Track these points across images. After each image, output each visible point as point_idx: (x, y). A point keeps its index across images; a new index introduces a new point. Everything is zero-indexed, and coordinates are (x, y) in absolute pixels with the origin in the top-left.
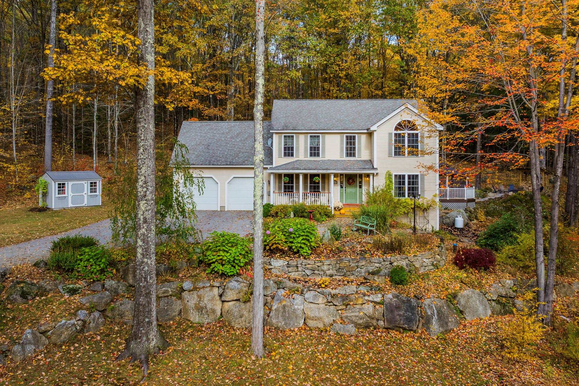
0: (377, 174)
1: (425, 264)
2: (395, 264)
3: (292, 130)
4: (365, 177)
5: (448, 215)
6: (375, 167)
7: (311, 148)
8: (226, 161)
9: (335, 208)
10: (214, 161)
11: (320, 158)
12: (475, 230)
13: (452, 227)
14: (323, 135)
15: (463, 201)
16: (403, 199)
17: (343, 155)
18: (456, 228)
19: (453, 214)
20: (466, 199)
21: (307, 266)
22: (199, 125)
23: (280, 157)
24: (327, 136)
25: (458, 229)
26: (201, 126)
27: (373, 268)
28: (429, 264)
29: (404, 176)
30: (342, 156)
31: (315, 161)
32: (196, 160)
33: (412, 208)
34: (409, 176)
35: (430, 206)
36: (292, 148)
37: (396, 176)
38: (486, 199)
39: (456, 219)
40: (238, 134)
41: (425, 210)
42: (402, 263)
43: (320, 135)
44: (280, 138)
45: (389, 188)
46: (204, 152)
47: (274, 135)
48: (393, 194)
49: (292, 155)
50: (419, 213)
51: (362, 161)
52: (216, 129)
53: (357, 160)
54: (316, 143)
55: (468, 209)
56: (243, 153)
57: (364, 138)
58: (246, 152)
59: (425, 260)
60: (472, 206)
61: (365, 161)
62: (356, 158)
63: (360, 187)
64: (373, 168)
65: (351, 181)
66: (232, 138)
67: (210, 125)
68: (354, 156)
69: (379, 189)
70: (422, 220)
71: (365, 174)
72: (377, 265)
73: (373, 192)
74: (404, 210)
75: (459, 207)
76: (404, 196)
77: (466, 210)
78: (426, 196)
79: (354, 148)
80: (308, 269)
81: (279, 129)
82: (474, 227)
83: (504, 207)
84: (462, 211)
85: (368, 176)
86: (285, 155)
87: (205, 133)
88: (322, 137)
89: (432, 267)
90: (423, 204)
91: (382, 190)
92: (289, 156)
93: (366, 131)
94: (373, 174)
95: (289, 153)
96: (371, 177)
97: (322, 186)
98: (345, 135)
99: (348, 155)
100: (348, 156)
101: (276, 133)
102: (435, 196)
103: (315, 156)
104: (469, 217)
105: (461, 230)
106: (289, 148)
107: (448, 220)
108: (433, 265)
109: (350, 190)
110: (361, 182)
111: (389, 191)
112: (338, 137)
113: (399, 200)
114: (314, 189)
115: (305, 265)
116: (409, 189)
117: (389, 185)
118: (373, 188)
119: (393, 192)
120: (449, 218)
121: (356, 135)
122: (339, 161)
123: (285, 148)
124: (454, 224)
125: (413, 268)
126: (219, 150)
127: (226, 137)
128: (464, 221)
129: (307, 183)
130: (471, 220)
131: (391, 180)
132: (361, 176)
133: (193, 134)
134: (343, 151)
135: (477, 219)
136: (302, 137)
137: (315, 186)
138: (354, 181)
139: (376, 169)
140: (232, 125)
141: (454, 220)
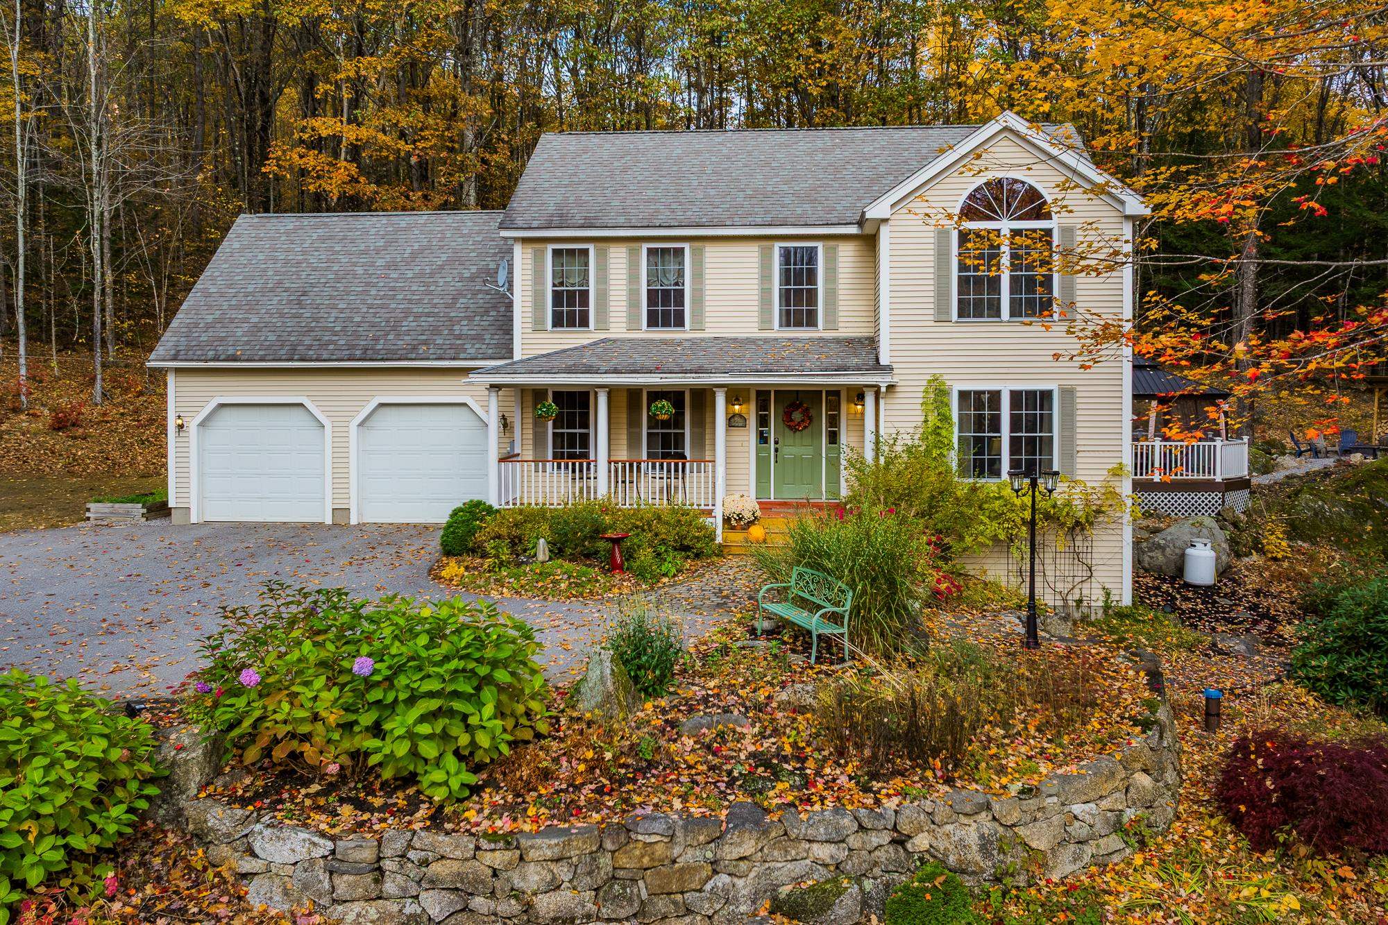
0: (891, 388)
1: (1078, 830)
2: (921, 842)
3: (582, 227)
4: (849, 401)
5: (1158, 539)
6: (884, 361)
7: (652, 295)
8: (353, 347)
9: (727, 520)
10: (309, 347)
11: (685, 334)
12: (1257, 593)
13: (1173, 580)
14: (698, 244)
15: (1209, 486)
16: (989, 484)
17: (770, 321)
18: (1187, 586)
19: (1177, 532)
20: (1218, 479)
21: (436, 868)
22: (291, 226)
23: (538, 327)
24: (712, 253)
25: (1196, 588)
26: (296, 229)
27: (799, 868)
28: (1100, 827)
29: (995, 396)
30: (765, 323)
31: (664, 342)
32: (247, 343)
33: (1024, 521)
34: (1016, 395)
35: (1098, 512)
36: (585, 295)
37: (963, 395)
38: (1279, 475)
39: (1189, 551)
40: (414, 255)
41: (1078, 527)
42: (960, 833)
43: (687, 246)
44: (538, 259)
45: (939, 444)
46: (282, 315)
47: (518, 249)
48: (954, 466)
49: (584, 322)
50: (1054, 542)
51: (838, 341)
52: (345, 238)
53: (821, 339)
54: (672, 278)
55: (1229, 516)
56: (417, 317)
57: (847, 254)
58: (428, 315)
59: (1077, 809)
60: (1239, 501)
61: (850, 341)
62: (821, 331)
63: (833, 438)
64: (877, 366)
65: (797, 416)
66: (392, 265)
67: (326, 224)
68: (811, 321)
69: (898, 448)
70: (1065, 565)
71: (849, 388)
72: (823, 852)
73: (877, 458)
74: (992, 527)
75: (1196, 509)
76: (997, 473)
77: (1220, 518)
78: (1081, 475)
79: (812, 295)
80: (434, 884)
81: (535, 224)
82: (1252, 582)
83: (1347, 505)
84: (1209, 522)
85: (858, 395)
86: (557, 322)
87: (304, 252)
88: (693, 251)
89: (1115, 842)
90: (1068, 504)
91: (909, 450)
92: (571, 324)
93: (853, 230)
94: (877, 390)
95: (571, 315)
96: (870, 399)
97: (692, 433)
98: (777, 246)
99: (790, 319)
100: (788, 325)
101: (525, 240)
102: (1117, 472)
103: (666, 324)
104: (1233, 542)
105: (1207, 593)
106: (571, 294)
107: (1158, 554)
108: (1118, 827)
109: (795, 448)
110: (834, 421)
111: (935, 453)
112: (752, 253)
113: (974, 489)
114: (666, 444)
115: (425, 863)
116: (1015, 443)
117: (936, 431)
118: (877, 443)
119: (953, 459)
120: (1162, 548)
121: (820, 245)
122: (753, 341)
123: (557, 297)
124: (1180, 570)
125: (1013, 860)
126: (334, 307)
127: (372, 264)
128: (1218, 558)
129: (639, 425)
130: (1238, 556)
131: (944, 410)
132: (834, 395)
133: (261, 257)
134: (770, 303)
135: (1261, 551)
136: (618, 257)
137: (665, 437)
138: (809, 419)
139: (889, 369)
140: (403, 224)
141: (1183, 556)
